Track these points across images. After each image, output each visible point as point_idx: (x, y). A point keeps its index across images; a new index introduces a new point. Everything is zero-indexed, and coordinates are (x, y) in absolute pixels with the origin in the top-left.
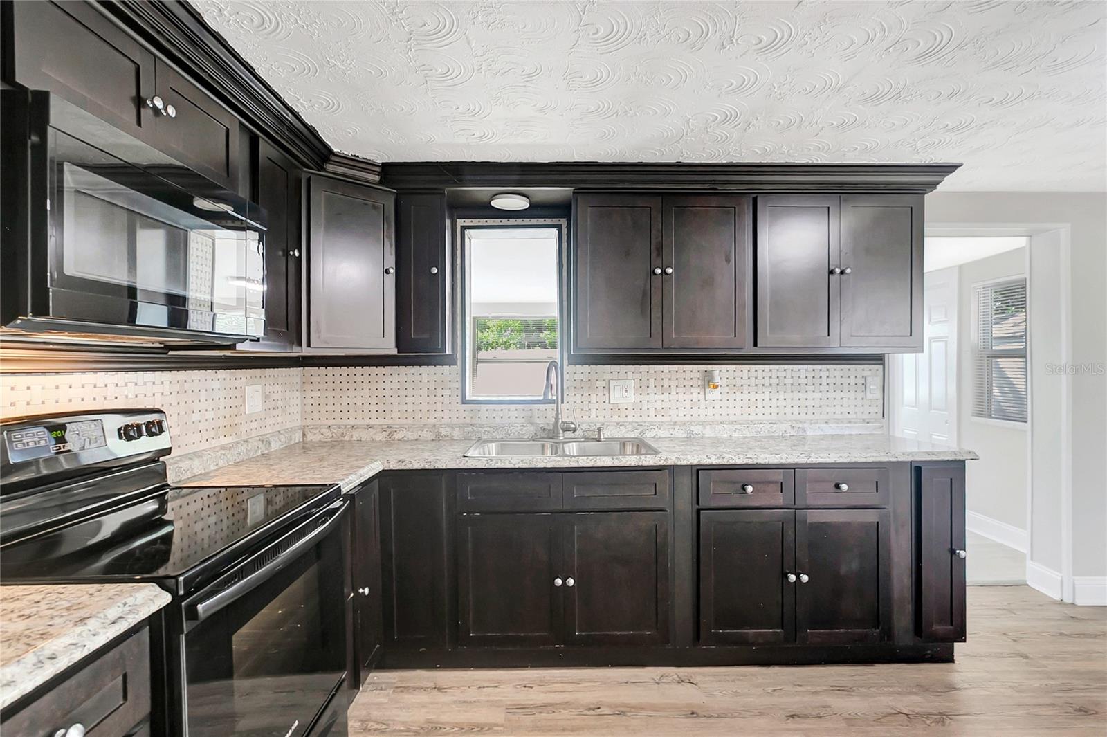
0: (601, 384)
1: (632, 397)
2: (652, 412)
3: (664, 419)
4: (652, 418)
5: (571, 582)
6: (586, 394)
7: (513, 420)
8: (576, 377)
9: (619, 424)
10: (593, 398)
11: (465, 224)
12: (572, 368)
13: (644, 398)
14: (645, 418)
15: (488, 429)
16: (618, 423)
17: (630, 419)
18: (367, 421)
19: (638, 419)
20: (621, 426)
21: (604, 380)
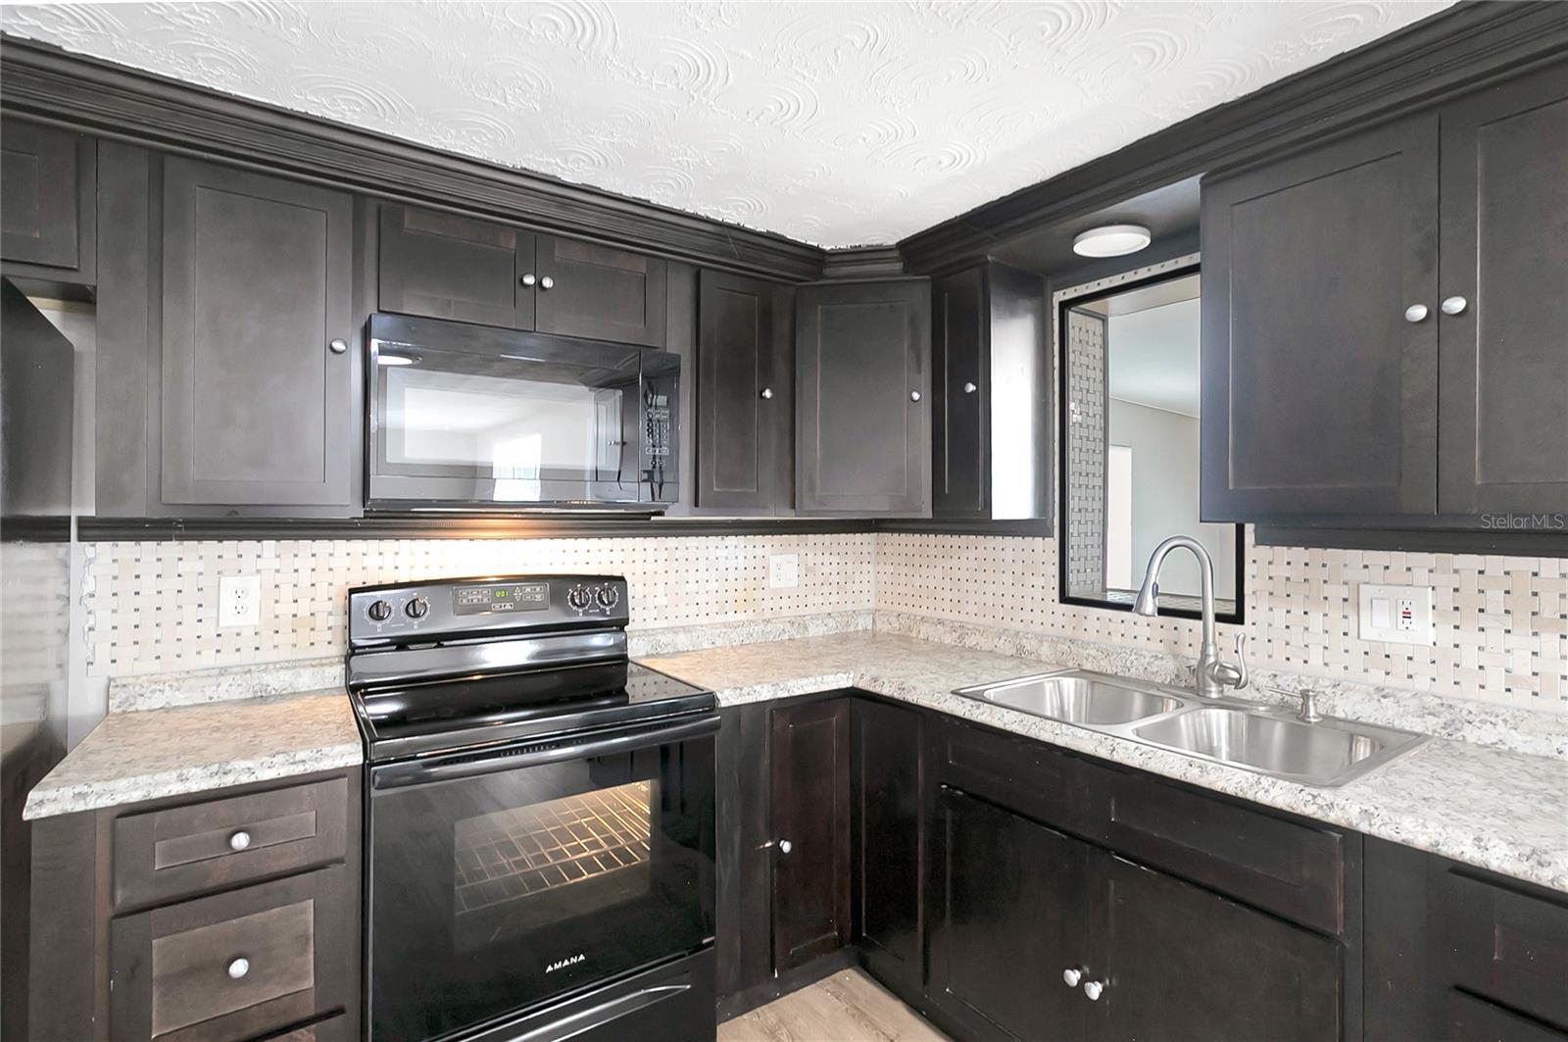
0: (1337, 591)
1: (1423, 631)
2: (1496, 680)
3: (1537, 704)
4: (1495, 693)
5: (1095, 990)
6: (1297, 611)
7: (1142, 642)
8: (1273, 571)
9: (1382, 693)
10: (1316, 620)
11: (1067, 297)
12: (1265, 552)
13: (1469, 637)
14: (1470, 689)
15: (1093, 652)
16: (1379, 690)
17: (1422, 683)
18: (939, 614)
19: (1445, 688)
20: (1384, 697)
21: (1345, 583)
